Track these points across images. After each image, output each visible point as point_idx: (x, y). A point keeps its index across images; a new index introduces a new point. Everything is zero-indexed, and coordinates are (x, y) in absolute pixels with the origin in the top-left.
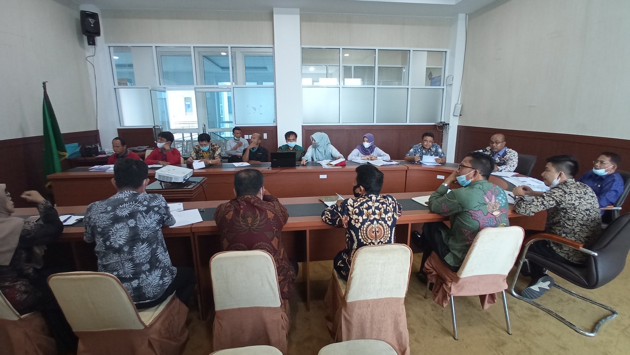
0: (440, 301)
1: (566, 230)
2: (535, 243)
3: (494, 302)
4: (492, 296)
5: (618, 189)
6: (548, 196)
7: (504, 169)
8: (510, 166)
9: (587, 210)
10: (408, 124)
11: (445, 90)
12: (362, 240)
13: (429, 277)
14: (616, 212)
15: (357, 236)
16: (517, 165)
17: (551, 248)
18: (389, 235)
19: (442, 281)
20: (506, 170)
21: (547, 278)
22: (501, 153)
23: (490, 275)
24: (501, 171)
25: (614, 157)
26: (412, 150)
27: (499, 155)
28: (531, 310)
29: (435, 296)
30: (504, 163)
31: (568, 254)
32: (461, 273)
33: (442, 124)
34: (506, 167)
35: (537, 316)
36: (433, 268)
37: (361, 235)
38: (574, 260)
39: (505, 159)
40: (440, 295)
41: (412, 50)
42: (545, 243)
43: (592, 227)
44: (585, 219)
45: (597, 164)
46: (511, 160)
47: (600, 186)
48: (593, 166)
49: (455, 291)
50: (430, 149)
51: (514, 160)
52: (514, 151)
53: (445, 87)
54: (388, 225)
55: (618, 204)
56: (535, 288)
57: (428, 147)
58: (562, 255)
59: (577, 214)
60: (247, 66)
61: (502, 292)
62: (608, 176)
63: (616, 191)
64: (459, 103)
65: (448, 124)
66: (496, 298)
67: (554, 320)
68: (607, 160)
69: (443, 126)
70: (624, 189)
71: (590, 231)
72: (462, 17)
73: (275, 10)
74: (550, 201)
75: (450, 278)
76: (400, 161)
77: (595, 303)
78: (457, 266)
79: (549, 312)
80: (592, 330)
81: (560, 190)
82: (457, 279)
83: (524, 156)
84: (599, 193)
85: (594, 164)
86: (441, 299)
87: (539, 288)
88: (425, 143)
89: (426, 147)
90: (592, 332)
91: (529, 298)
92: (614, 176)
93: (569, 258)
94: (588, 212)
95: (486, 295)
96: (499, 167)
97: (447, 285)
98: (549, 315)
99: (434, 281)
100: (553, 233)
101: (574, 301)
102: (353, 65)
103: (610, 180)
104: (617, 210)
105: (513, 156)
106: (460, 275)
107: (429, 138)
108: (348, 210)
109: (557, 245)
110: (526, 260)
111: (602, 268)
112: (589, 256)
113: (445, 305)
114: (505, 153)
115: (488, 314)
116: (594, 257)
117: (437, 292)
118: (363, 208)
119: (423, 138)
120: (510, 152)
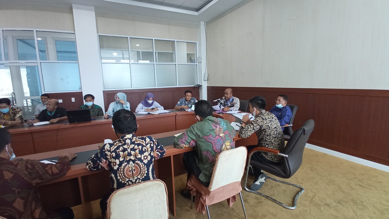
0: (201, 210)
1: (268, 143)
2: (254, 154)
3: (235, 200)
4: (234, 197)
5: (289, 115)
6: (255, 123)
7: (233, 109)
8: (236, 107)
9: (275, 128)
10: (178, 86)
11: (198, 65)
12: (120, 179)
13: (191, 192)
14: (290, 127)
15: (116, 177)
16: (239, 106)
17: (262, 155)
18: (146, 172)
19: (199, 195)
20: (234, 110)
21: (263, 175)
22: (231, 100)
23: (230, 184)
24: (231, 110)
25: (285, 97)
26: (179, 102)
27: (230, 101)
28: (257, 198)
29: (197, 207)
30: (233, 106)
31: (272, 157)
32: (211, 188)
33: (198, 86)
34: (234, 108)
35: (261, 202)
36: (193, 186)
37: (119, 176)
38: (275, 160)
39: (233, 103)
40: (200, 206)
41: (176, 41)
42: (259, 153)
43: (280, 138)
44: (275, 133)
45: (277, 102)
46: (236, 104)
47: (280, 114)
48: (275, 103)
49: (209, 202)
50: (190, 101)
51: (238, 103)
52: (237, 98)
53: (197, 64)
54: (144, 163)
55: (290, 123)
56: (258, 183)
57: (189, 100)
58: (269, 159)
59: (271, 132)
60: (58, 50)
61: (239, 193)
62: (283, 108)
63: (288, 116)
64: (206, 73)
65: (202, 86)
66: (236, 198)
67: (270, 203)
68: (281, 99)
69: (199, 87)
70: (292, 114)
71: (280, 140)
72: (202, 23)
73: (74, 6)
74: (256, 126)
75: (204, 192)
76: (171, 110)
77: (290, 184)
78: (208, 181)
79: (267, 197)
80: (293, 205)
81: (260, 118)
82: (208, 193)
83: (243, 101)
84: (280, 118)
85: (276, 102)
86: (200, 209)
87: (259, 182)
88: (187, 97)
89: (188, 100)
90: (293, 206)
91: (255, 190)
92: (286, 108)
93: (272, 160)
94: (276, 129)
95: (230, 198)
96: (230, 108)
97: (203, 198)
98: (267, 200)
99: (195, 194)
100: (261, 146)
101: (279, 185)
102: (141, 51)
103: (285, 110)
104: (290, 126)
105: (237, 101)
106: (210, 189)
107: (189, 94)
108: (106, 155)
109: (265, 153)
110: (250, 166)
111: (291, 164)
112: (283, 157)
113: (204, 213)
114: (233, 100)
115: (233, 209)
116: (286, 158)
117: (198, 203)
118: (119, 152)
119: (185, 94)
120: (235, 99)
